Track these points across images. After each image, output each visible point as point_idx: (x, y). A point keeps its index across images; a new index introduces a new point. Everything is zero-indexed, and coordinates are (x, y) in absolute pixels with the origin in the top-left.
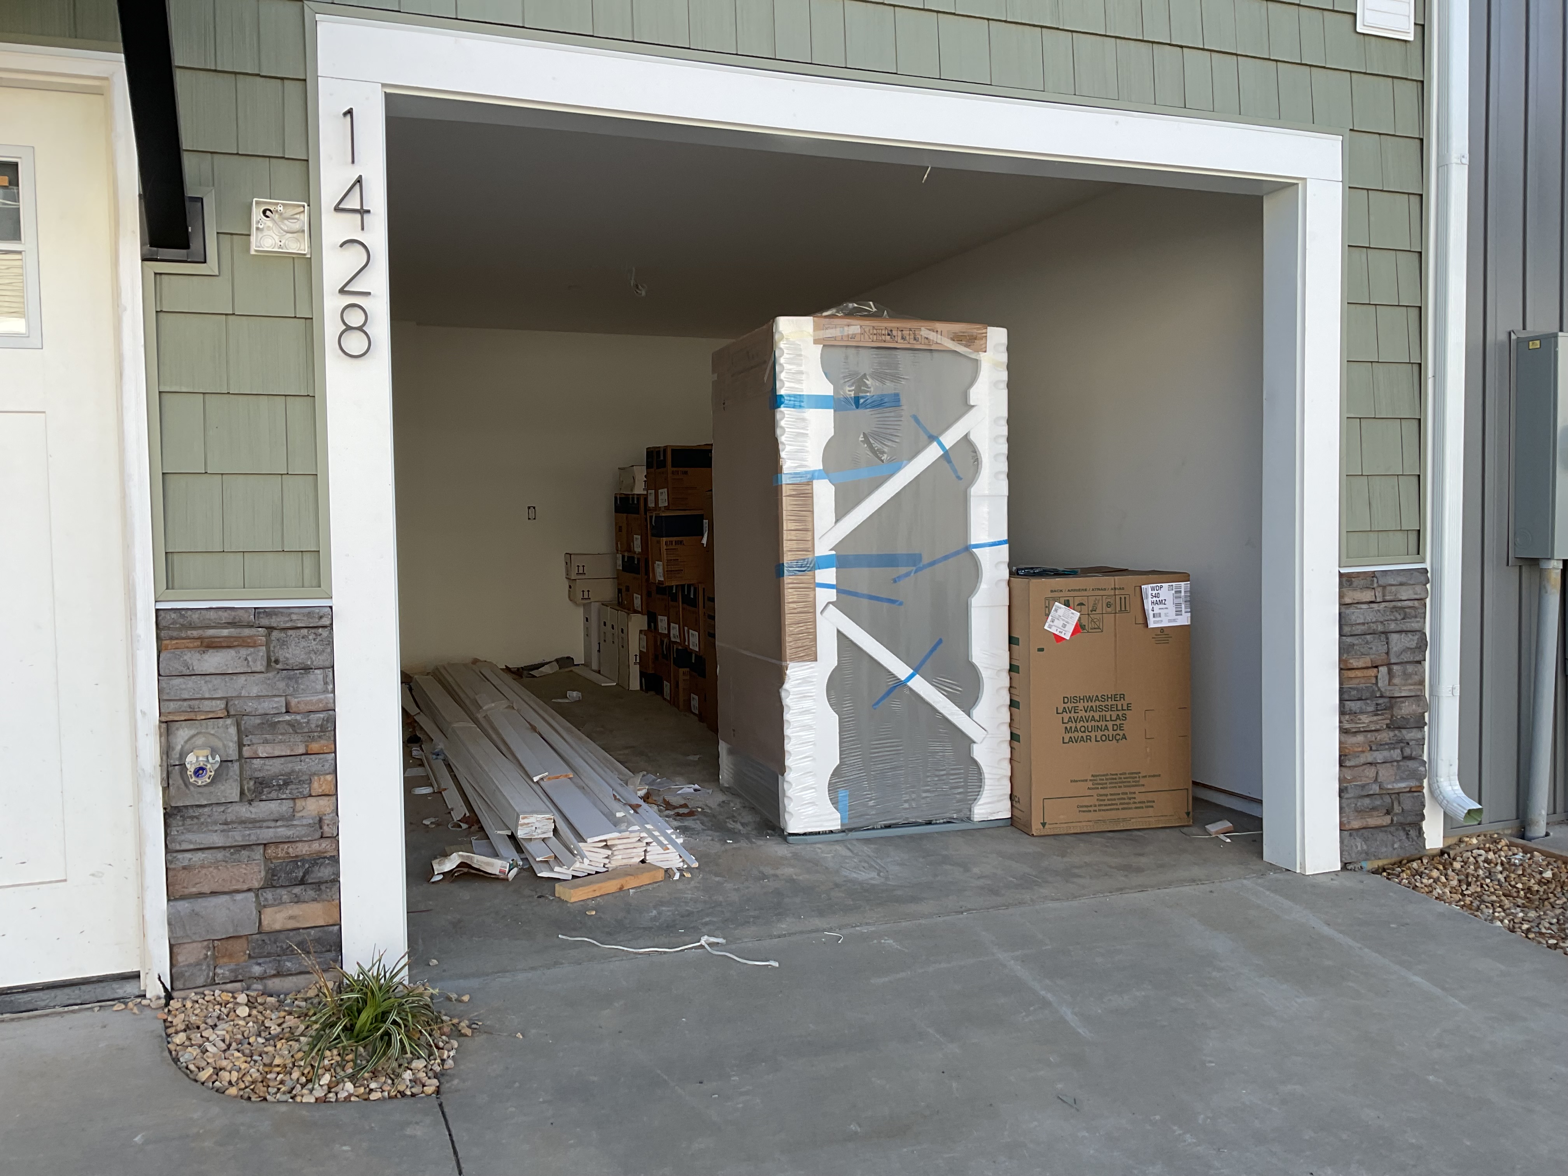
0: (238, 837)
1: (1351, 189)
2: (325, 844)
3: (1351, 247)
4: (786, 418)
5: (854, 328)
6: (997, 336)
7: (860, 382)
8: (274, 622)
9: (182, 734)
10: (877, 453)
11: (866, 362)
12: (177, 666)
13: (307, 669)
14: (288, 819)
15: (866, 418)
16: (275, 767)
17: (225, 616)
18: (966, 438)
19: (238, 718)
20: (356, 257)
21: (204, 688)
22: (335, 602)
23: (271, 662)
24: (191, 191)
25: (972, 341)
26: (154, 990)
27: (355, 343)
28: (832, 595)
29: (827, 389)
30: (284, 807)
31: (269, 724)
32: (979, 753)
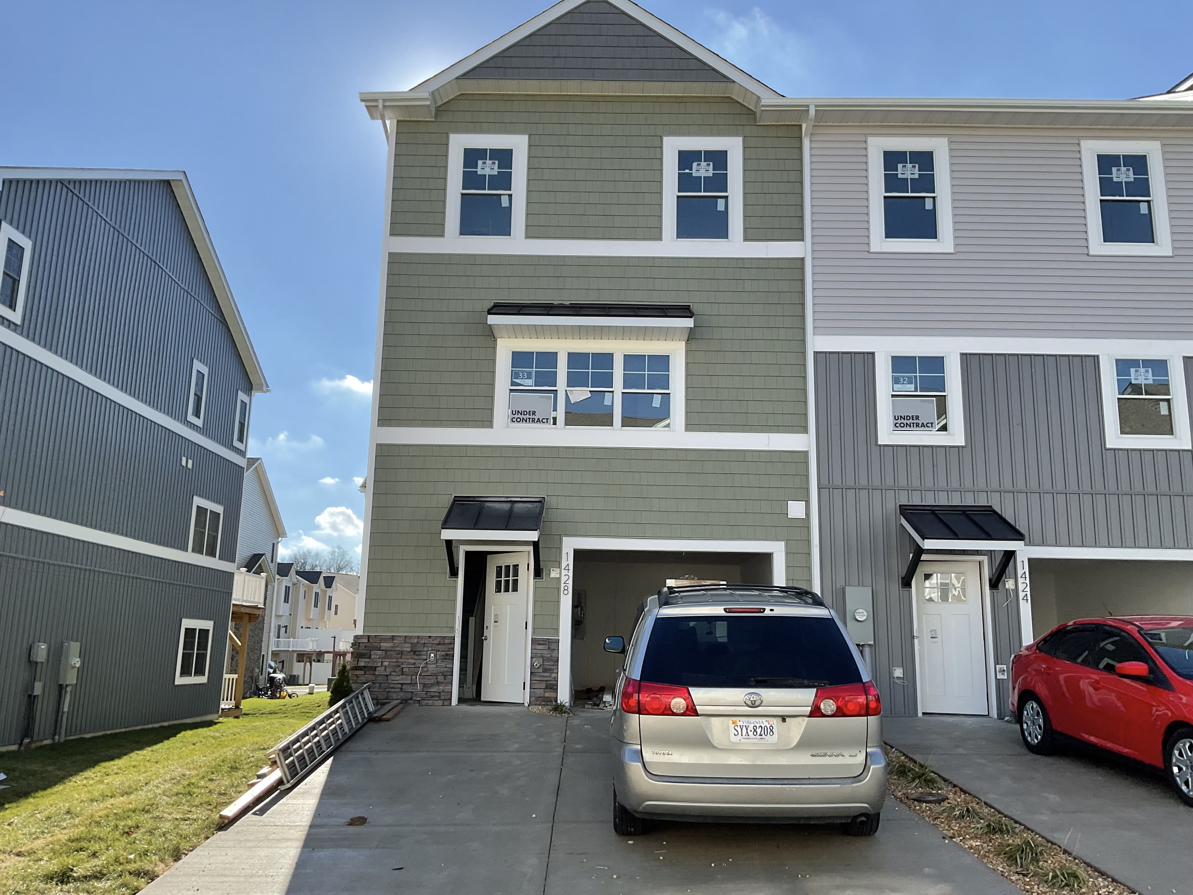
0: (542, 679)
1: (787, 553)
2: (556, 682)
3: (787, 566)
5: (686, 582)
6: (723, 583)
8: (550, 641)
9: (534, 659)
12: (534, 648)
13: (555, 650)
14: (550, 677)
16: (549, 667)
17: (542, 640)
19: (543, 657)
20: (567, 577)
21: (538, 652)
22: (560, 638)
23: (549, 648)
24: (541, 567)
26: (526, 705)
27: (566, 592)
30: (549, 674)
31: (548, 660)
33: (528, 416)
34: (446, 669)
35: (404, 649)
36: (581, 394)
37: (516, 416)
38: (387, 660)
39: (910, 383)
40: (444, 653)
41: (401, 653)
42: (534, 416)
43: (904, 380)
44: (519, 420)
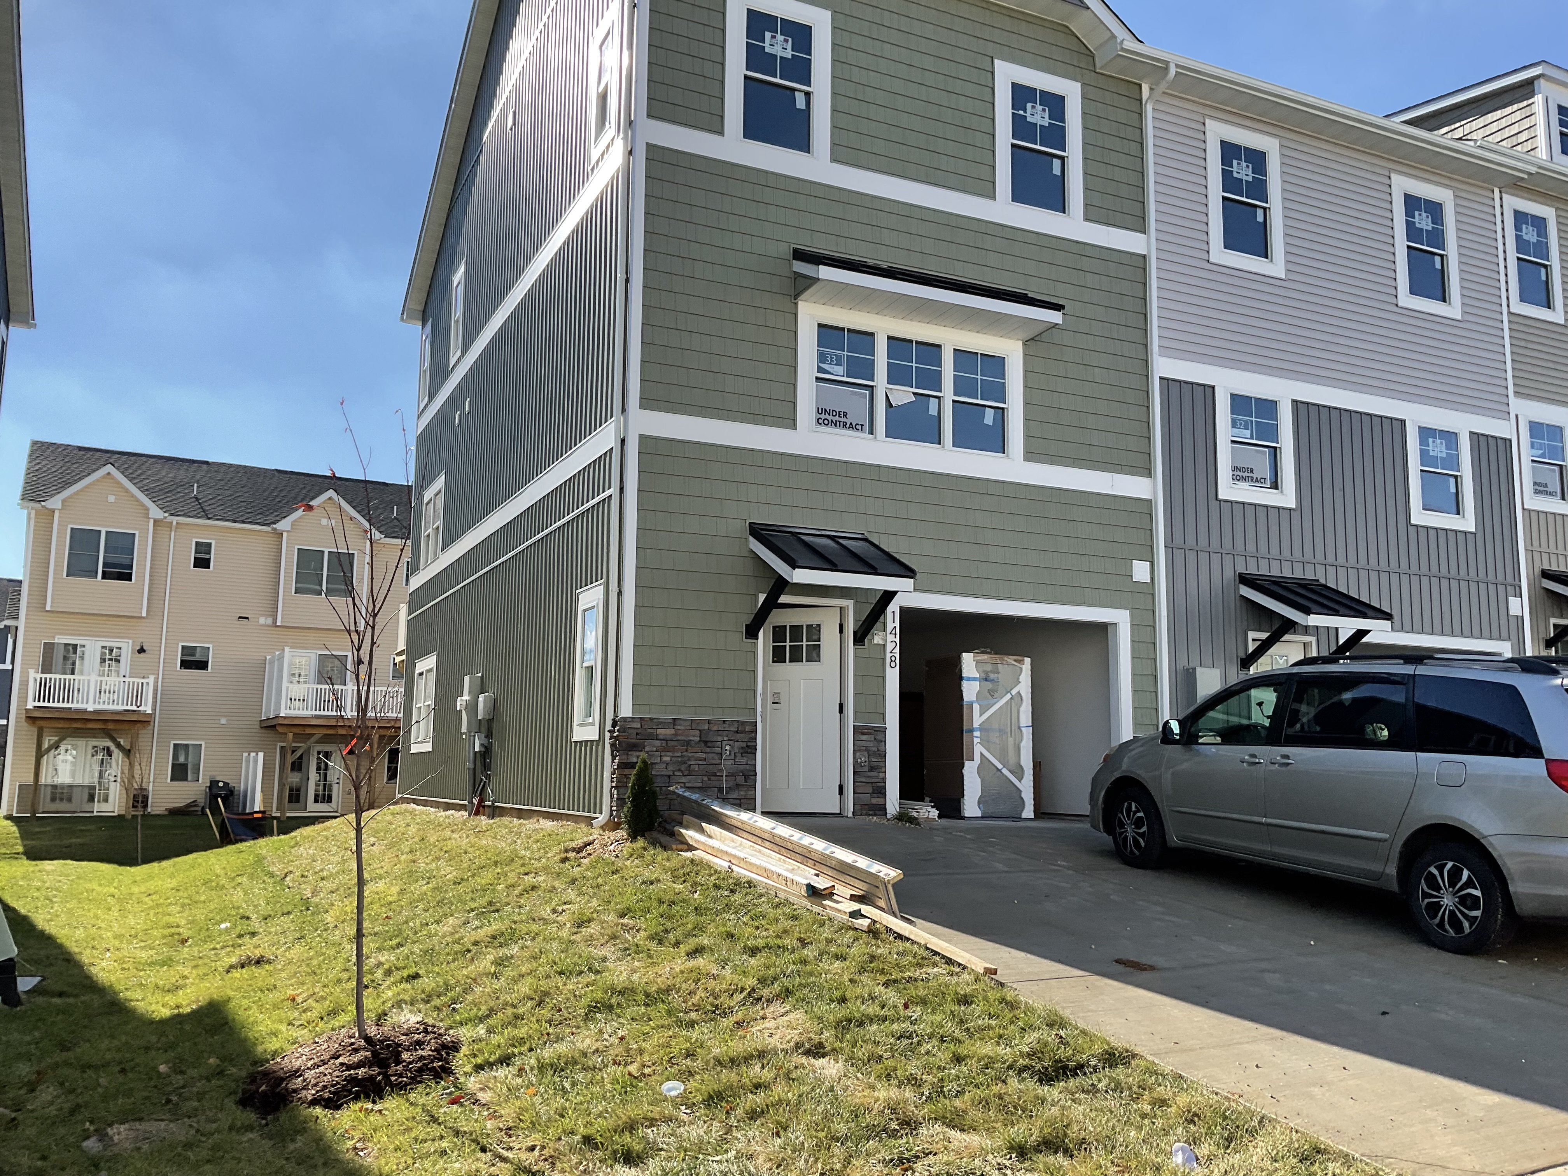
0: (868, 780)
1: (1132, 625)
2: (884, 785)
3: (1133, 641)
4: (965, 685)
5: (986, 657)
6: (1028, 660)
7: (986, 673)
8: (875, 729)
9: (858, 754)
10: (992, 696)
11: (989, 667)
12: (856, 738)
13: (881, 741)
14: (877, 777)
15: (989, 685)
16: (875, 764)
17: (866, 727)
18: (1019, 693)
19: (867, 750)
20: (893, 645)
21: (863, 743)
22: (887, 726)
23: (874, 739)
25: (1021, 662)
26: (850, 815)
27: (893, 664)
28: (979, 740)
29: (978, 676)
30: (876, 774)
31: (874, 755)
32: (1023, 795)
33: (837, 418)
34: (748, 767)
35: (692, 738)
36: (903, 395)
37: (823, 416)
38: (668, 754)
39: (1246, 428)
40: (744, 745)
41: (688, 743)
42: (845, 420)
43: (1241, 424)
44: (826, 422)
